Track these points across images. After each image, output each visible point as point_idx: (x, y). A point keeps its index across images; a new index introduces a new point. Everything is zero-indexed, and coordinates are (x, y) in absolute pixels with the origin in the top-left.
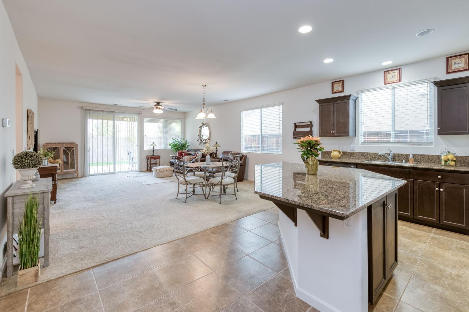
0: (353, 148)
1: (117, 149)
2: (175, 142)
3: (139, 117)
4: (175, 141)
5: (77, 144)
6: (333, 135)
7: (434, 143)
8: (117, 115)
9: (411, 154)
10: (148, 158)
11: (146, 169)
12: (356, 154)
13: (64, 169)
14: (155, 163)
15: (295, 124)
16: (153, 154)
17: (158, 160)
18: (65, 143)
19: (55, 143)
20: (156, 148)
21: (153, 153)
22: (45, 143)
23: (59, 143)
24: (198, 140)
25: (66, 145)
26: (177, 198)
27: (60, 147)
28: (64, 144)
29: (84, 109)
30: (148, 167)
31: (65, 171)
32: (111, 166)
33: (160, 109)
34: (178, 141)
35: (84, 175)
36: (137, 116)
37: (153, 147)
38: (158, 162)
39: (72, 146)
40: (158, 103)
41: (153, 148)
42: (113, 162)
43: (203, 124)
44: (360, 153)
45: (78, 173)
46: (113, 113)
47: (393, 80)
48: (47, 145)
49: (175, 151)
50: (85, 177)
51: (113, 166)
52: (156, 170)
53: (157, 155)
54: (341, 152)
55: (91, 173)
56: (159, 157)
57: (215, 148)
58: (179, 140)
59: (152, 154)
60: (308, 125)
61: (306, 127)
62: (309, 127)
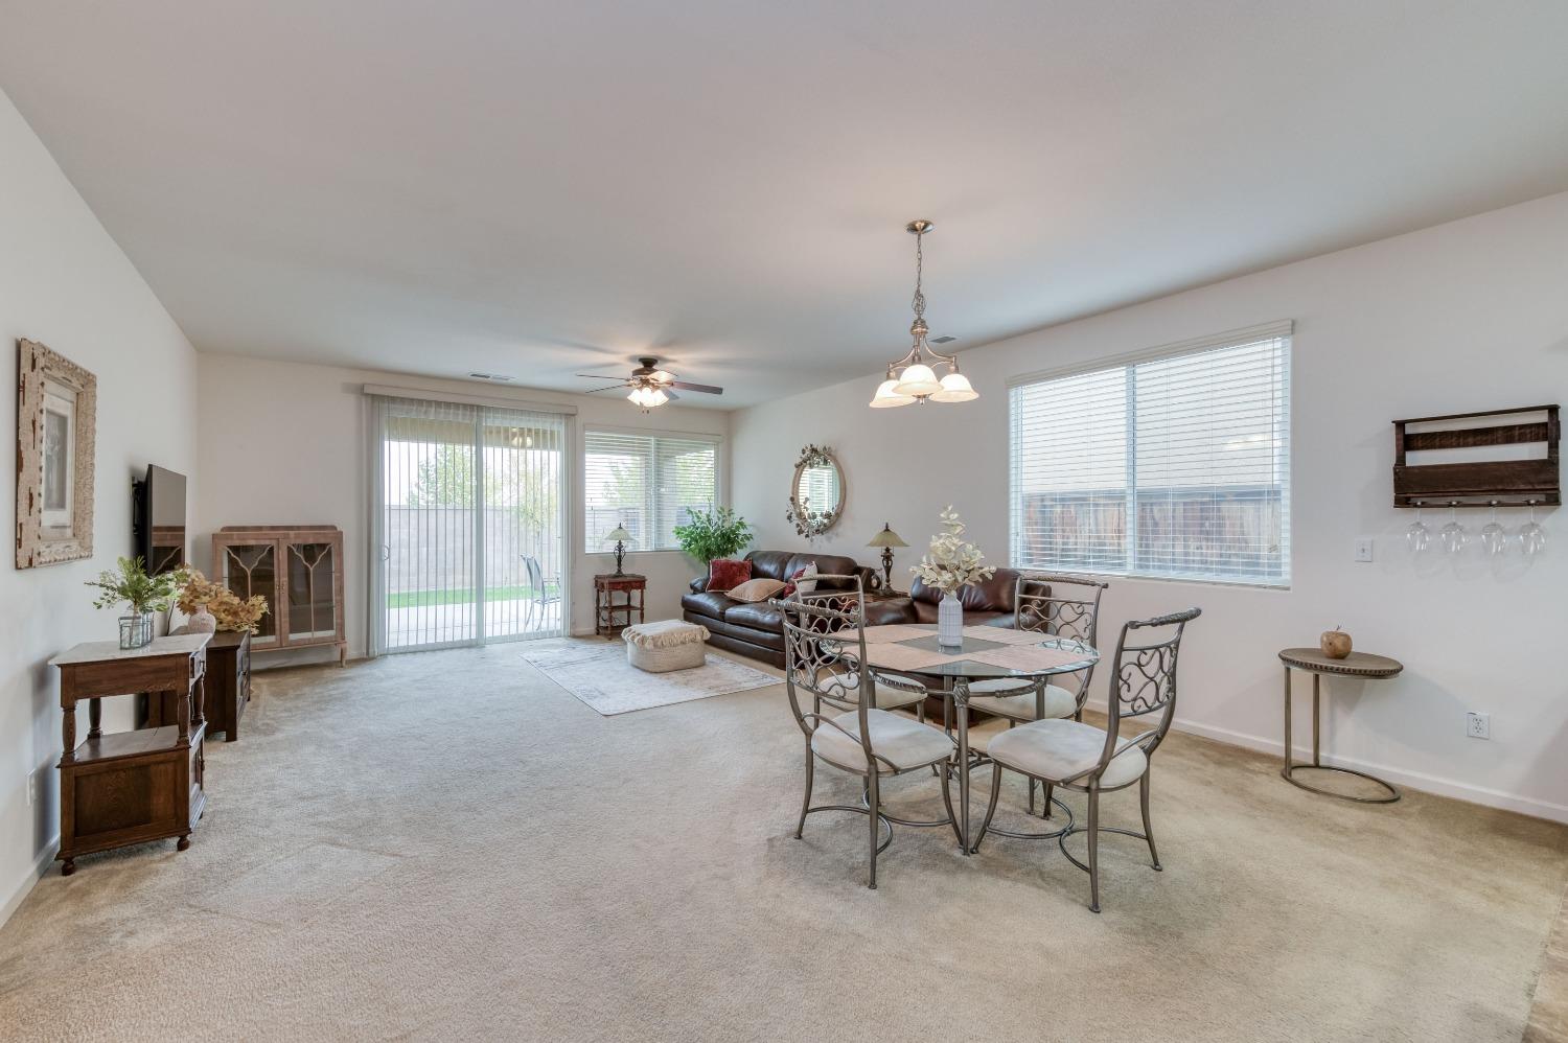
1: (490, 547)
2: (698, 524)
3: (567, 425)
4: (696, 519)
5: (341, 533)
8: (492, 421)
10: (599, 585)
11: (592, 629)
13: (291, 632)
14: (626, 603)
15: (1400, 425)
16: (619, 571)
17: (636, 593)
18: (299, 528)
19: (260, 528)
20: (628, 547)
21: (619, 564)
22: (222, 530)
23: (273, 528)
24: (789, 518)
25: (297, 536)
26: (800, 837)
27: (274, 543)
28: (292, 533)
29: (367, 395)
30: (601, 620)
31: (293, 637)
32: (467, 606)
33: (655, 387)
34: (709, 520)
35: (368, 653)
36: (561, 423)
37: (620, 543)
38: (636, 602)
39: (322, 541)
40: (649, 364)
41: (620, 547)
42: (474, 592)
43: (814, 450)
45: (343, 646)
46: (475, 413)
48: (227, 537)
49: (697, 560)
50: (373, 658)
51: (474, 605)
52: (643, 640)
53: (633, 576)
55: (393, 644)
56: (640, 583)
57: (881, 550)
58: (712, 515)
59: (614, 571)
60: (1531, 426)
61: (1522, 439)
62: (1536, 439)
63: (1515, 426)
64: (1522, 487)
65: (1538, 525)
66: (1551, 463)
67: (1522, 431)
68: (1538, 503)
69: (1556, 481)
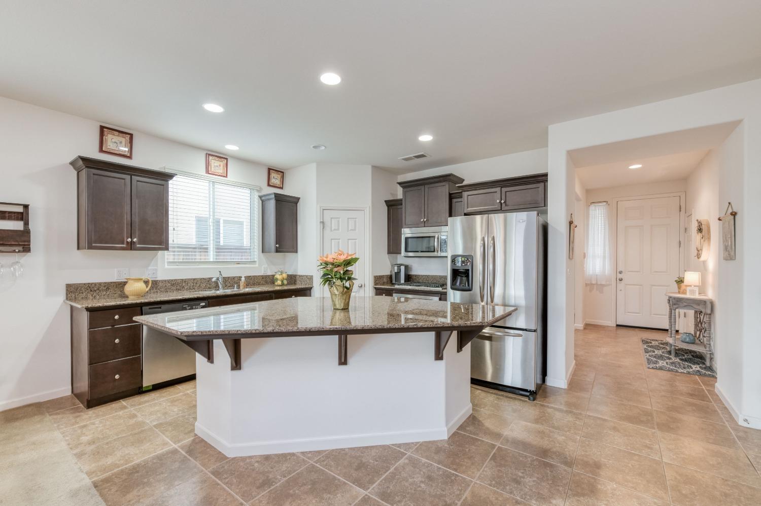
0: (155, 272)
6: (131, 247)
7: (257, 262)
9: (243, 276)
12: (160, 283)
44: (169, 281)
47: (217, 171)
54: (150, 282)
60: (14, 213)
61: (10, 218)
62: (17, 219)
63: (6, 212)
64: (13, 243)
65: (19, 262)
66: (26, 233)
67: (10, 214)
68: (19, 252)
69: (29, 241)
